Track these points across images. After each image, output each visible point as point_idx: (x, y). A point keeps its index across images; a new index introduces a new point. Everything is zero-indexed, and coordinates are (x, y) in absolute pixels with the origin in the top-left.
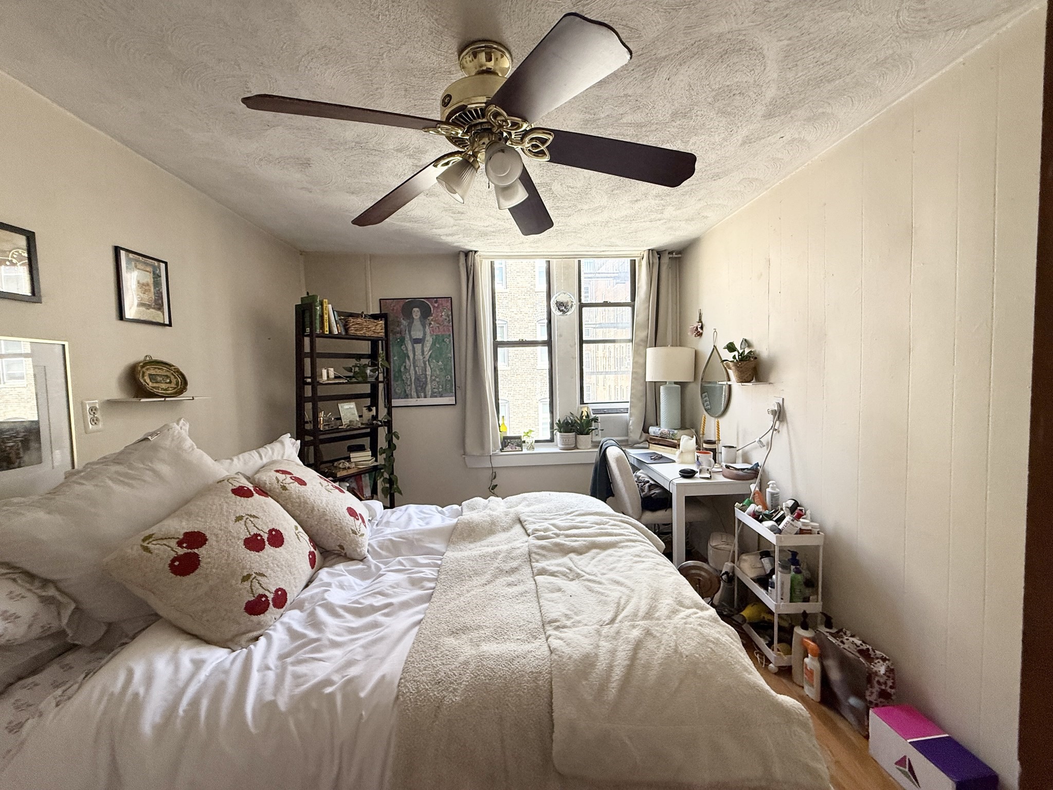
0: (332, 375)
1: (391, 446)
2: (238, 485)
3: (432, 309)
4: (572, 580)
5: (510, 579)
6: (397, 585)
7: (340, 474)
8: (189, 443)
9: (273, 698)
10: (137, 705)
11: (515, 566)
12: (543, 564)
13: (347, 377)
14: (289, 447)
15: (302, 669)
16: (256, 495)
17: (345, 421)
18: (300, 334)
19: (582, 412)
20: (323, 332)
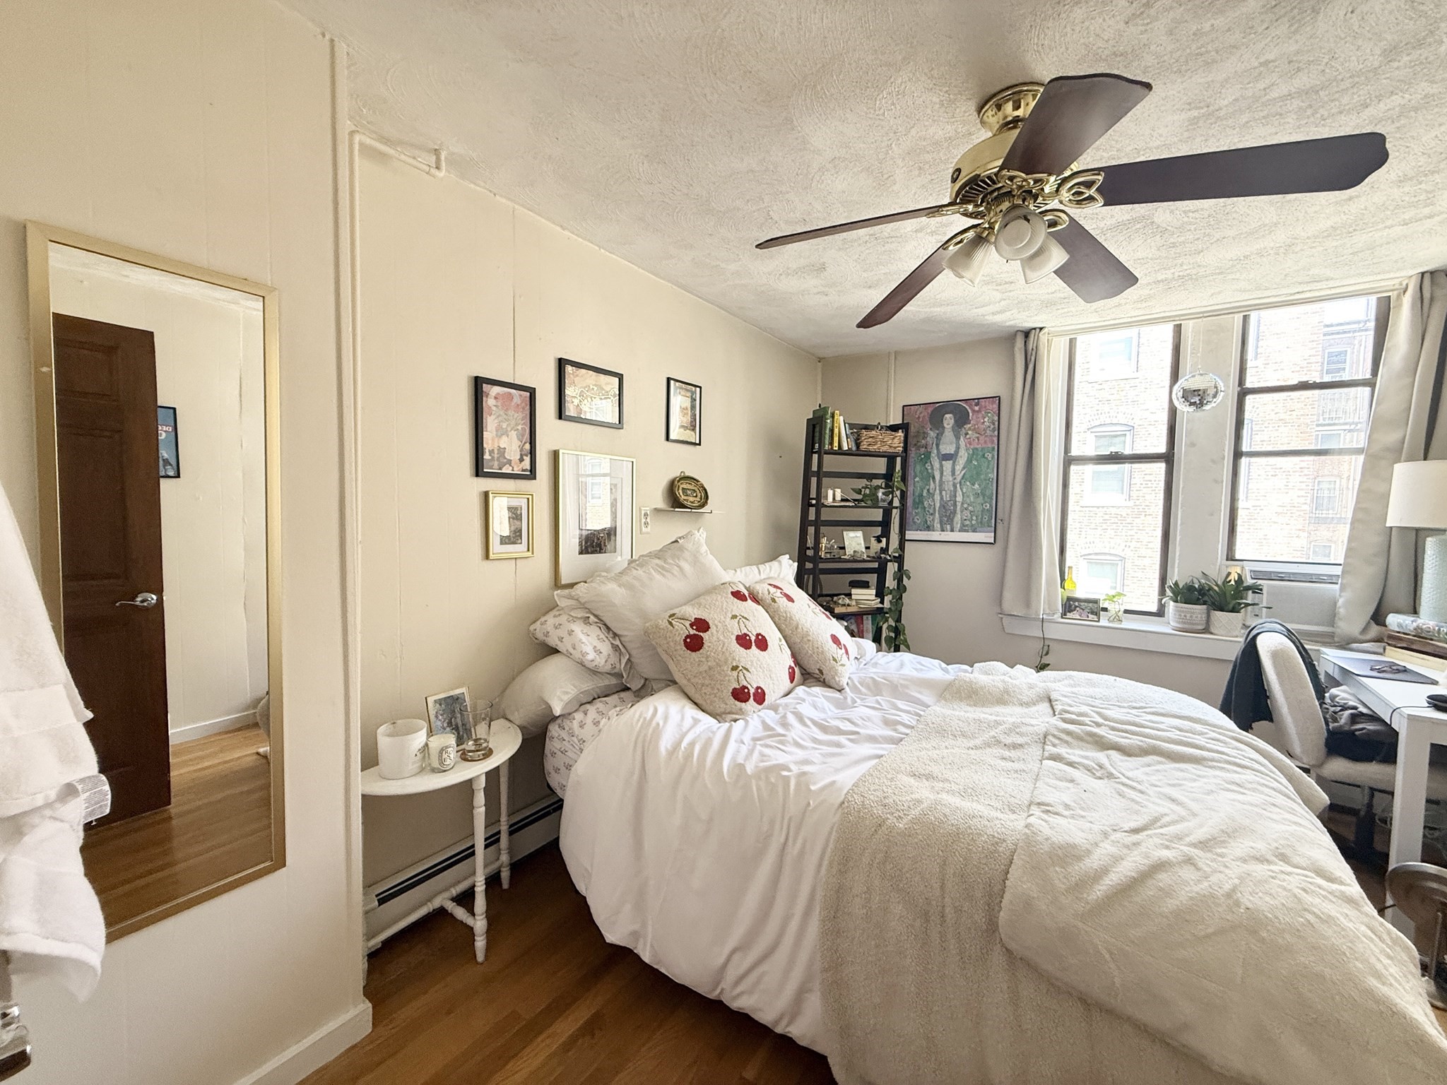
0: (838, 498)
1: (901, 589)
2: (736, 589)
3: (971, 414)
4: (1100, 778)
5: (1007, 753)
6: (869, 719)
7: (837, 610)
8: (704, 548)
9: (742, 762)
10: (657, 732)
11: (1019, 742)
12: (1063, 751)
13: (855, 500)
14: (786, 568)
15: (767, 751)
16: (749, 600)
17: (849, 552)
18: (809, 451)
19: (1229, 574)
20: (832, 448)
